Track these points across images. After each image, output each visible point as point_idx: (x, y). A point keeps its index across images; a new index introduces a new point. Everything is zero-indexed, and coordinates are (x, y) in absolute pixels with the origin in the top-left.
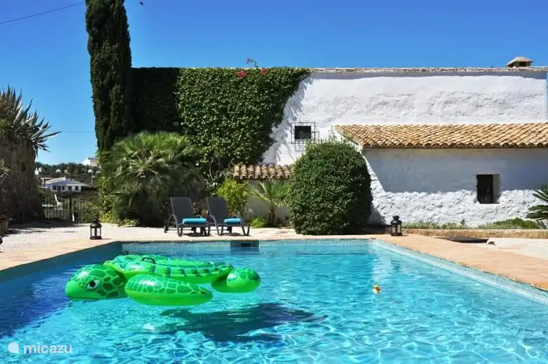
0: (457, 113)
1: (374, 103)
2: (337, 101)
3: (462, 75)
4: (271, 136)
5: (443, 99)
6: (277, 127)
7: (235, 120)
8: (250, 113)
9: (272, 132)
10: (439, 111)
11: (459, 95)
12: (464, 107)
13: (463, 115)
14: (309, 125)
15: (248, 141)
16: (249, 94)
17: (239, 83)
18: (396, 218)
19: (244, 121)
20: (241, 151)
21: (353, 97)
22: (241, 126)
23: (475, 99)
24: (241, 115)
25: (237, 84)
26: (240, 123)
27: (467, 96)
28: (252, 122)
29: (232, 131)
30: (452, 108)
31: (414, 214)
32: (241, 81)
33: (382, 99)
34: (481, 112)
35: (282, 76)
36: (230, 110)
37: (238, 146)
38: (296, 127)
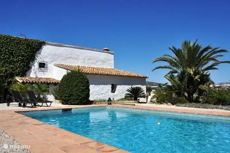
0: (92, 63)
1: (67, 57)
2: (55, 55)
3: (93, 51)
4: (30, 65)
5: (88, 58)
6: (32, 62)
7: (16, 58)
8: (23, 56)
9: (30, 64)
10: (87, 62)
11: (92, 57)
12: (94, 61)
13: (93, 64)
14: (45, 62)
15: (22, 67)
16: (22, 48)
17: (18, 43)
18: (110, 99)
19: (20, 59)
20: (18, 71)
21: (60, 54)
22: (19, 61)
23: (97, 59)
24: (19, 56)
25: (17, 43)
26: (18, 59)
27: (94, 58)
28: (24, 59)
29: (15, 62)
30: (90, 61)
31: (95, 97)
32: (19, 42)
33: (69, 56)
34: (98, 63)
35: (36, 43)
36: (14, 54)
37: (17, 69)
38: (39, 63)
